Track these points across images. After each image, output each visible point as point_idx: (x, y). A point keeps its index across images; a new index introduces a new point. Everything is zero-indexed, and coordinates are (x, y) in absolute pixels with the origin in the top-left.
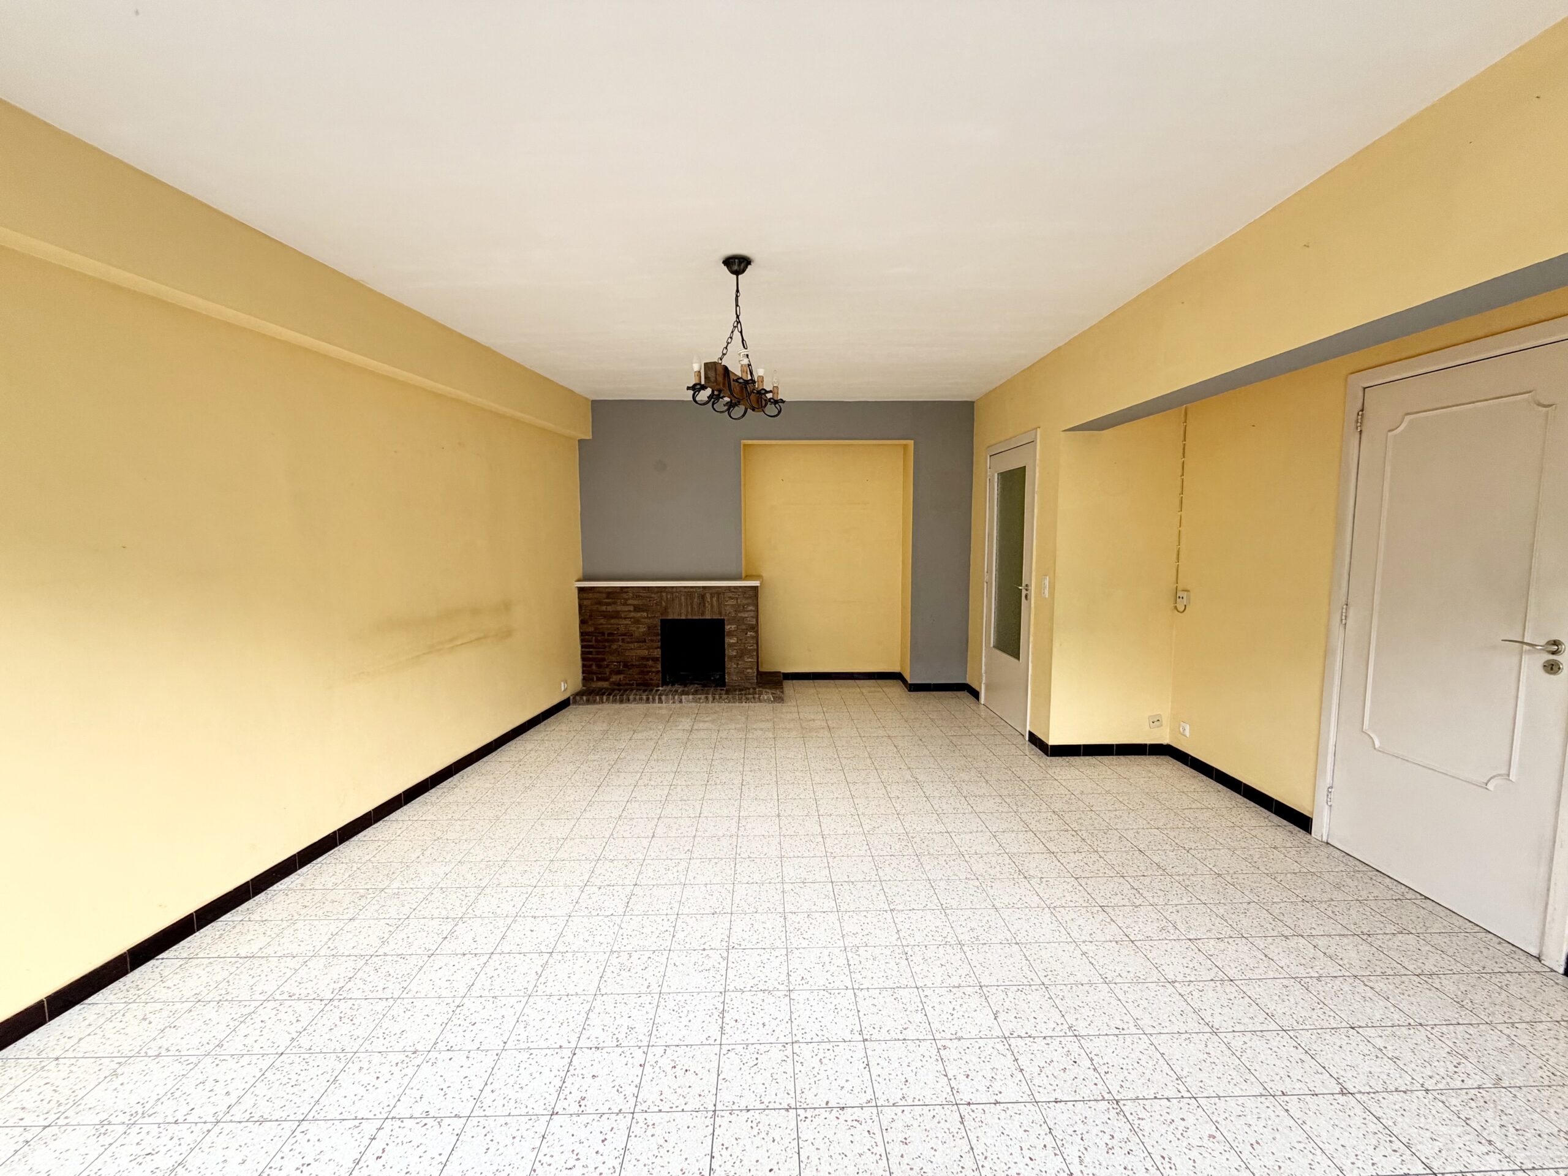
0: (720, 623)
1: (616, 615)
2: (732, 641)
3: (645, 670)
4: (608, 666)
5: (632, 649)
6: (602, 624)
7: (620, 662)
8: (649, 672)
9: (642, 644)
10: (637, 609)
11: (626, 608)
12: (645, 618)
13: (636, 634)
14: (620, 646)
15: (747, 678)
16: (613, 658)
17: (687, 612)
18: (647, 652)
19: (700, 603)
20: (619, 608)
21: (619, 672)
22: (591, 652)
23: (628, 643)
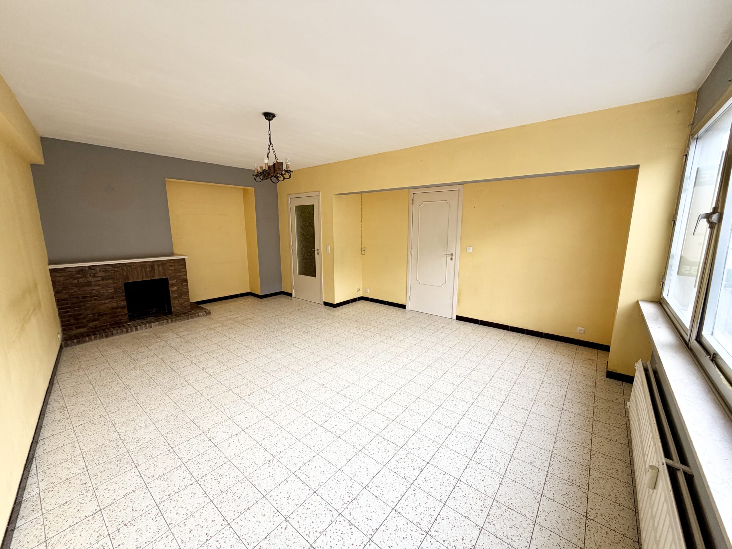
0: (166, 281)
1: (89, 284)
2: (174, 289)
3: (116, 315)
4: (84, 318)
5: (103, 304)
6: (75, 291)
7: (94, 314)
8: (119, 315)
9: (111, 300)
10: (103, 279)
11: (96, 279)
12: (111, 283)
13: (106, 294)
14: (93, 304)
15: (185, 307)
16: (87, 312)
17: (143, 276)
18: (115, 304)
19: (151, 271)
20: (90, 279)
21: (96, 320)
22: (69, 311)
23: (100, 300)
